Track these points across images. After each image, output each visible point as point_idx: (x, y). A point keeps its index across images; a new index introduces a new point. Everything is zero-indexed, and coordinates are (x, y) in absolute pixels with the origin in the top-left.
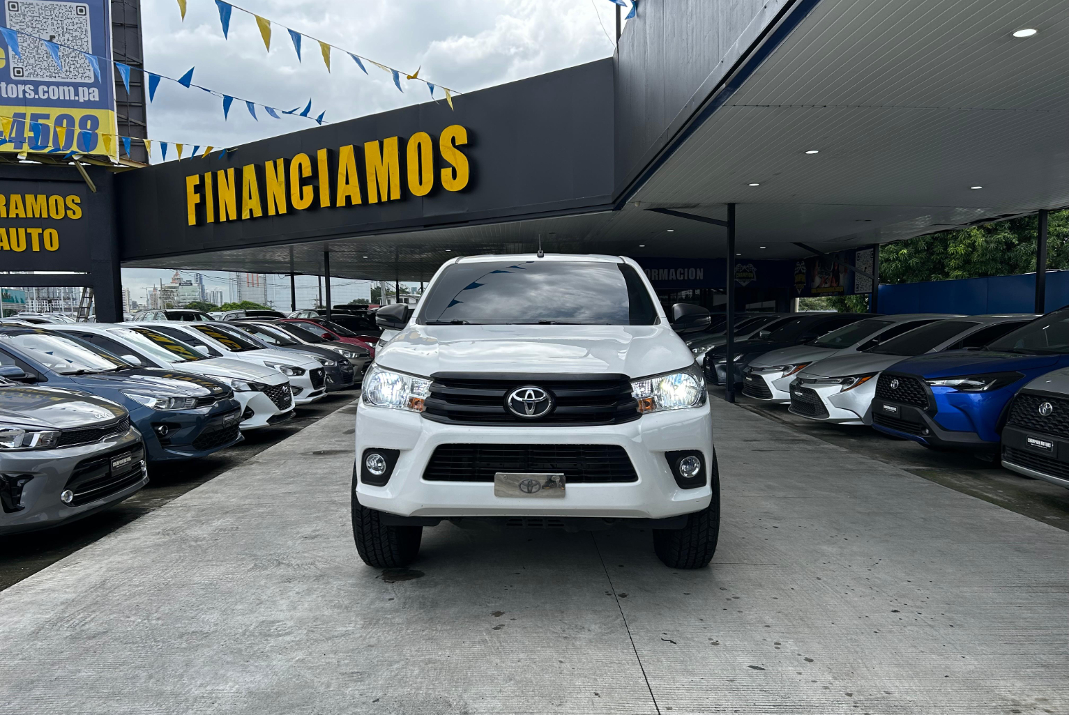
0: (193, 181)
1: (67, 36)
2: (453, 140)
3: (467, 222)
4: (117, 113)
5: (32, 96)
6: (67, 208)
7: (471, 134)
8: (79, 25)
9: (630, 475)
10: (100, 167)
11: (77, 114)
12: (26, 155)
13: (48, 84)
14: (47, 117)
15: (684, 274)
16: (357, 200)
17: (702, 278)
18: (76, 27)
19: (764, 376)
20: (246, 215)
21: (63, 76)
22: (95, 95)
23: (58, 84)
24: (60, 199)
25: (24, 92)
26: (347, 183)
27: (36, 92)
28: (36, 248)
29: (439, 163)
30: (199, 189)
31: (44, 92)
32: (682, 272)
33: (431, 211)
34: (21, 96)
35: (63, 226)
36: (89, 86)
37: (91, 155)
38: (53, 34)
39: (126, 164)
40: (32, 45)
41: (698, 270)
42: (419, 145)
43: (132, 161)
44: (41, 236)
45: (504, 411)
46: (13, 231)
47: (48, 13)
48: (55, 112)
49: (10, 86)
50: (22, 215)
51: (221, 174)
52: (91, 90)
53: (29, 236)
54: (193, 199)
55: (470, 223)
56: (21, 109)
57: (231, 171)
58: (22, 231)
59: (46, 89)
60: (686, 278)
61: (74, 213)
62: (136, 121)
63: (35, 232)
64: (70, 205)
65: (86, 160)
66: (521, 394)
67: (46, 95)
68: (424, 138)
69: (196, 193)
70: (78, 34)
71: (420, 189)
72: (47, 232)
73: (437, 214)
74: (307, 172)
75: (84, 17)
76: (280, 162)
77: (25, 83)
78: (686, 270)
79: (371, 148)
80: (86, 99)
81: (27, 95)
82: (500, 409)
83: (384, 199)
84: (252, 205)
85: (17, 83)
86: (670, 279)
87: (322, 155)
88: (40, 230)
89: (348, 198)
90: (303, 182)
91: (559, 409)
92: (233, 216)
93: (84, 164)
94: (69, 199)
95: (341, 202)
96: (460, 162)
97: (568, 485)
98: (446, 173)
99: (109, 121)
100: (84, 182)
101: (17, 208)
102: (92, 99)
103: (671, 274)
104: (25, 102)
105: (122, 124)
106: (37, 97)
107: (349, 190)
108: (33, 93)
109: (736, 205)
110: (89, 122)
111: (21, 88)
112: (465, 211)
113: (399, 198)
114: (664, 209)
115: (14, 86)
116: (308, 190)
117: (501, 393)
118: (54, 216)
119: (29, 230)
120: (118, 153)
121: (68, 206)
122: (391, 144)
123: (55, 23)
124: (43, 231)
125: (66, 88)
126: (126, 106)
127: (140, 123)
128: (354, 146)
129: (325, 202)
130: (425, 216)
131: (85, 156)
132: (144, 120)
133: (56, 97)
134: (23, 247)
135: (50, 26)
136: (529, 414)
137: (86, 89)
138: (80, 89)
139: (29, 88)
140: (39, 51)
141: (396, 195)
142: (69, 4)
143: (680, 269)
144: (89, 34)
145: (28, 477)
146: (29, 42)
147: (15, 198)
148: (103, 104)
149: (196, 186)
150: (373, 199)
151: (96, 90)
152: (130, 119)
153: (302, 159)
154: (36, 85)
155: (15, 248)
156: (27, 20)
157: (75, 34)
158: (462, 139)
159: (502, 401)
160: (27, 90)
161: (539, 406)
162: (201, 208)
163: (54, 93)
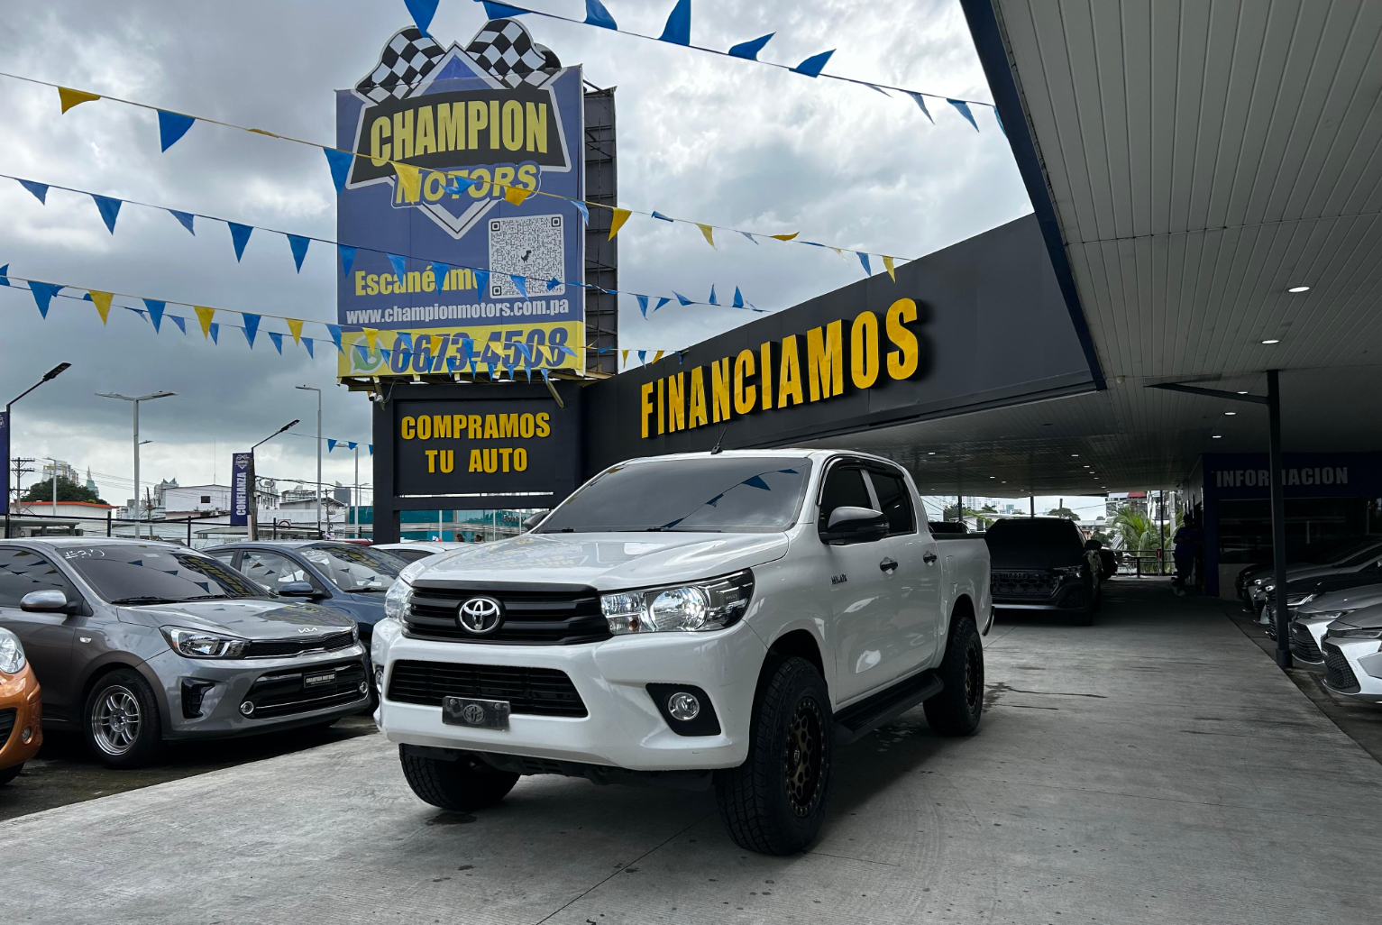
0: (647, 389)
1: (542, 249)
2: (901, 316)
3: (918, 416)
4: (586, 323)
5: (507, 315)
6: (536, 426)
7: (923, 308)
8: (553, 237)
9: (578, 709)
10: (567, 381)
11: (548, 328)
12: (499, 373)
13: (522, 300)
14: (520, 333)
15: (1313, 476)
16: (798, 399)
17: (1345, 481)
18: (550, 239)
19: (1309, 627)
20: (692, 425)
21: (537, 290)
22: (564, 307)
23: (532, 299)
24: (530, 417)
25: (501, 310)
26: (789, 379)
27: (512, 309)
28: (506, 469)
29: (886, 346)
30: (653, 398)
31: (519, 308)
32: (1311, 473)
33: (878, 406)
34: (498, 315)
35: (532, 444)
36: (559, 298)
37: (558, 370)
38: (529, 249)
39: (593, 376)
40: (510, 263)
41: (1338, 469)
42: (864, 326)
43: (599, 373)
44: (511, 456)
45: (455, 625)
46: (486, 452)
47: (526, 228)
48: (527, 328)
49: (489, 305)
50: (495, 436)
51: (672, 379)
52: (561, 303)
53: (500, 456)
54: (647, 408)
55: (921, 417)
56: (497, 328)
57: (681, 376)
58: (494, 451)
59: (521, 306)
60: (1318, 482)
61: (543, 431)
62: (606, 330)
63: (506, 452)
64: (540, 422)
65: (554, 375)
66: (471, 606)
67: (521, 311)
68: (867, 319)
69: (649, 402)
70: (552, 246)
71: (863, 381)
72: (517, 452)
73: (884, 409)
74: (750, 371)
75: (558, 228)
76: (726, 361)
77: (502, 301)
78: (1317, 470)
79: (814, 336)
80: (557, 312)
81: (504, 313)
82: (451, 622)
83: (827, 395)
84: (699, 412)
85: (495, 302)
86: (1290, 483)
87: (766, 349)
88: (510, 450)
89: (790, 397)
90: (747, 382)
91: (508, 625)
92: (681, 426)
93: (554, 379)
94: (539, 416)
95: (782, 403)
96: (908, 343)
97: (512, 716)
98: (893, 357)
99: (578, 331)
100: (552, 398)
101: (491, 428)
102: (562, 311)
103: (1291, 476)
104: (501, 320)
105: (590, 335)
106: (512, 314)
107: (791, 388)
108: (508, 311)
109: (1280, 373)
110: (558, 335)
111: (499, 306)
112: (915, 403)
113: (841, 392)
114: (1173, 384)
115: (492, 305)
116: (751, 390)
117: (453, 604)
118: (524, 435)
119: (501, 451)
120: (585, 365)
121: (536, 424)
122: (835, 328)
123: (532, 237)
124: (513, 451)
125: (539, 303)
126: (596, 315)
127: (610, 331)
128: (797, 336)
129: (767, 404)
130: (872, 412)
131: (554, 371)
132: (615, 329)
133: (529, 313)
134: (494, 469)
135: (527, 242)
136: (478, 629)
137: (557, 301)
138: (552, 302)
139: (505, 306)
140: (516, 268)
141: (838, 390)
142: (544, 217)
143: (1307, 469)
144: (562, 245)
145: (212, 684)
146: (507, 260)
147: (491, 418)
148: (572, 316)
149: (650, 395)
150: (815, 397)
151: (566, 301)
152: (600, 328)
153: (746, 356)
154: (512, 301)
155: (488, 470)
156: (507, 238)
157: (549, 246)
158: (911, 316)
159: (453, 613)
160: (504, 308)
161: (487, 620)
162: (653, 417)
163: (527, 309)
